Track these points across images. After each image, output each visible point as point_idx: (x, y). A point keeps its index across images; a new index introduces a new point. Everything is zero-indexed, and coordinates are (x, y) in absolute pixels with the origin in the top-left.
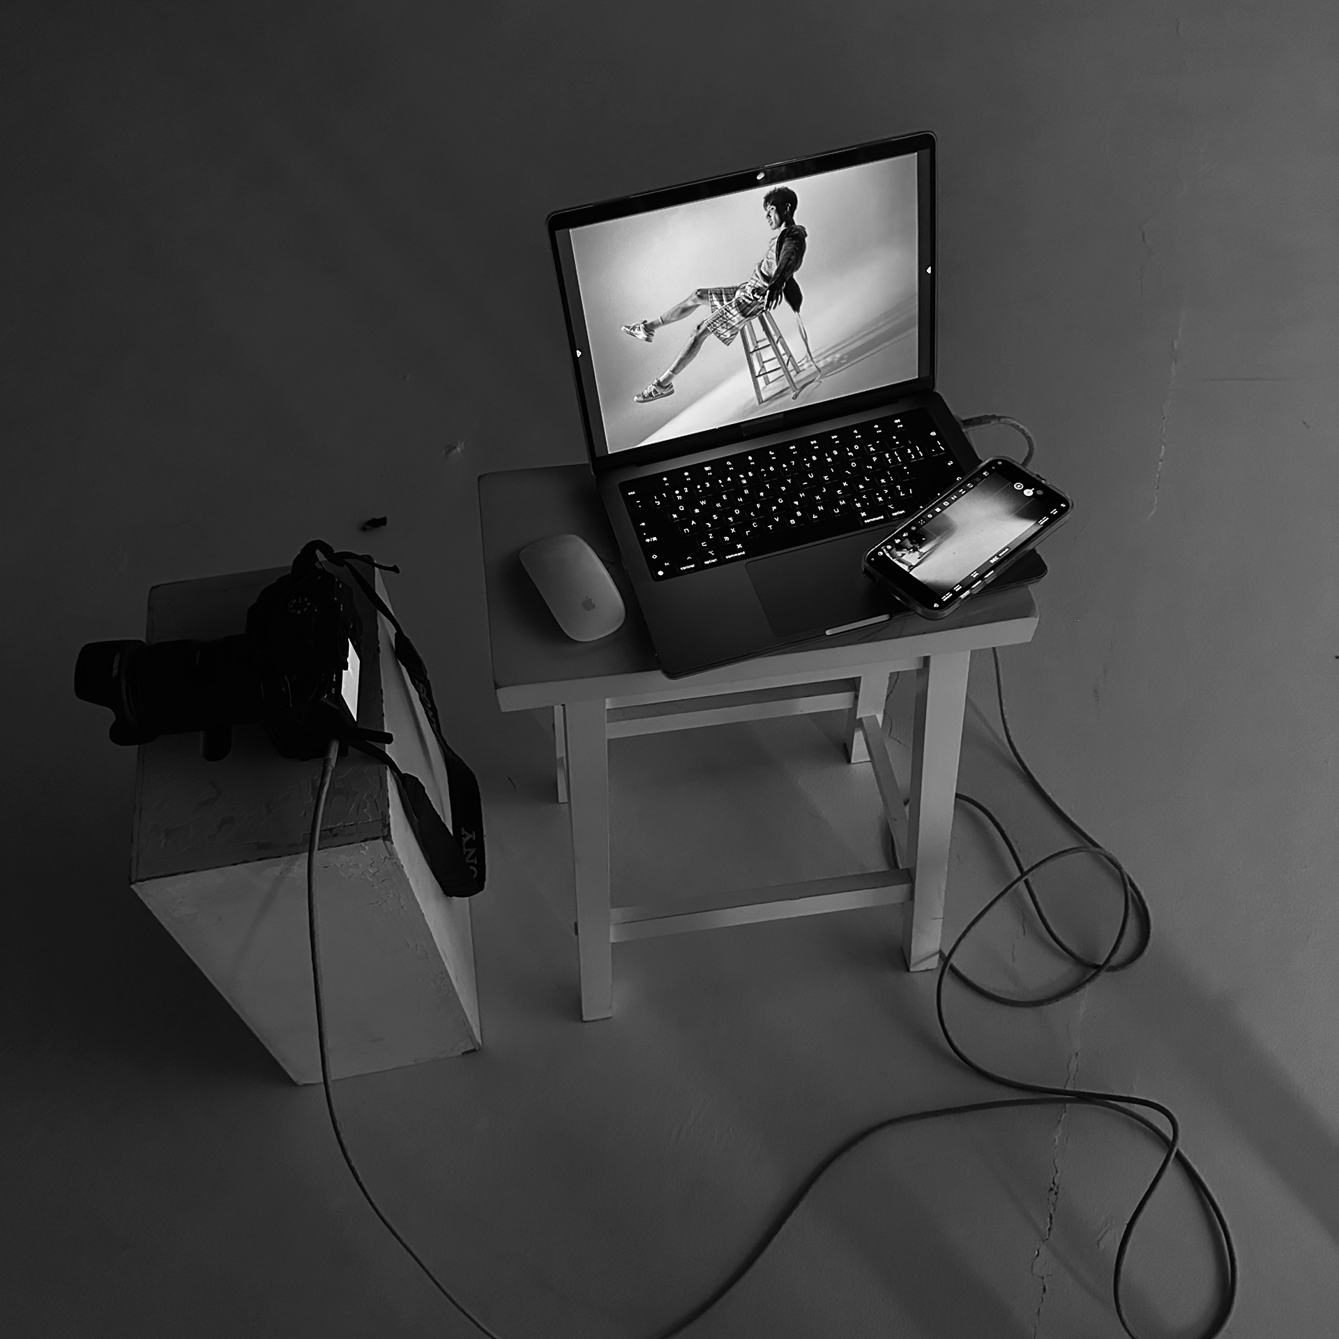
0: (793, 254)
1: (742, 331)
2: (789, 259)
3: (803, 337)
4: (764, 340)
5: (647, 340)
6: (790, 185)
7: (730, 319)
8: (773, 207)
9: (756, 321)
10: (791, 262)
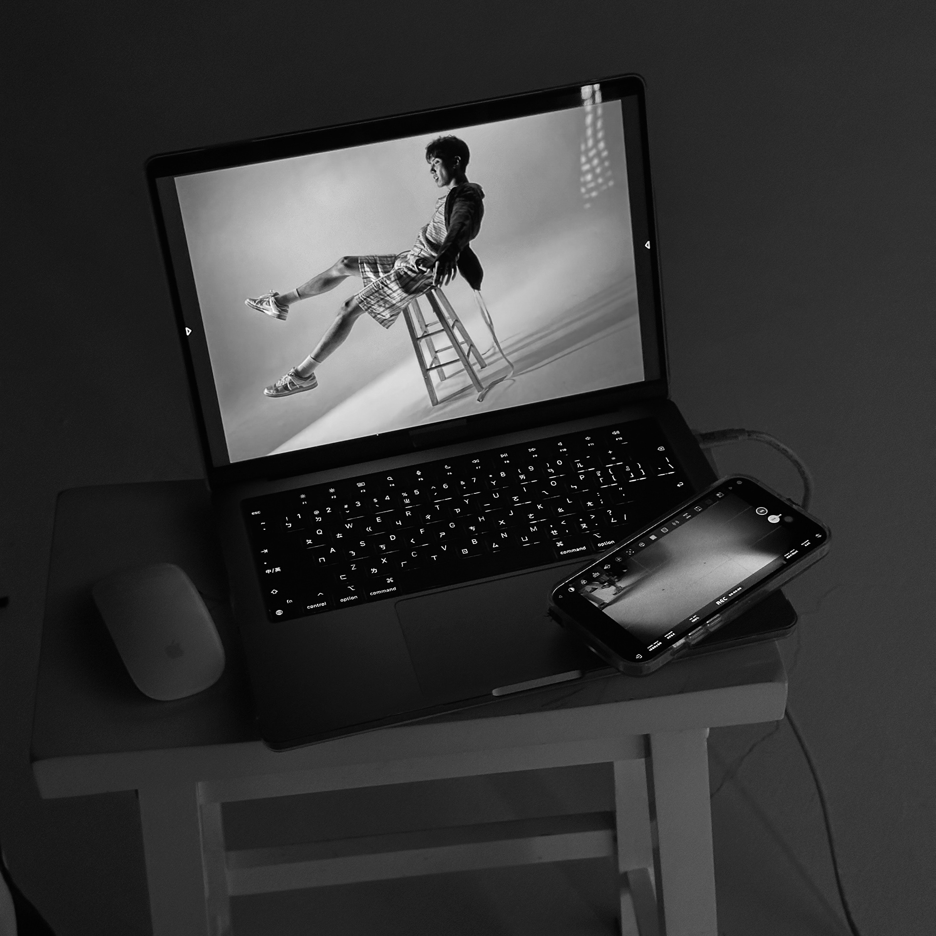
0: (467, 218)
1: (406, 312)
2: (463, 224)
3: (486, 322)
4: (435, 323)
5: (279, 317)
6: (459, 133)
7: (388, 295)
8: (437, 159)
9: (423, 299)
10: (465, 228)
